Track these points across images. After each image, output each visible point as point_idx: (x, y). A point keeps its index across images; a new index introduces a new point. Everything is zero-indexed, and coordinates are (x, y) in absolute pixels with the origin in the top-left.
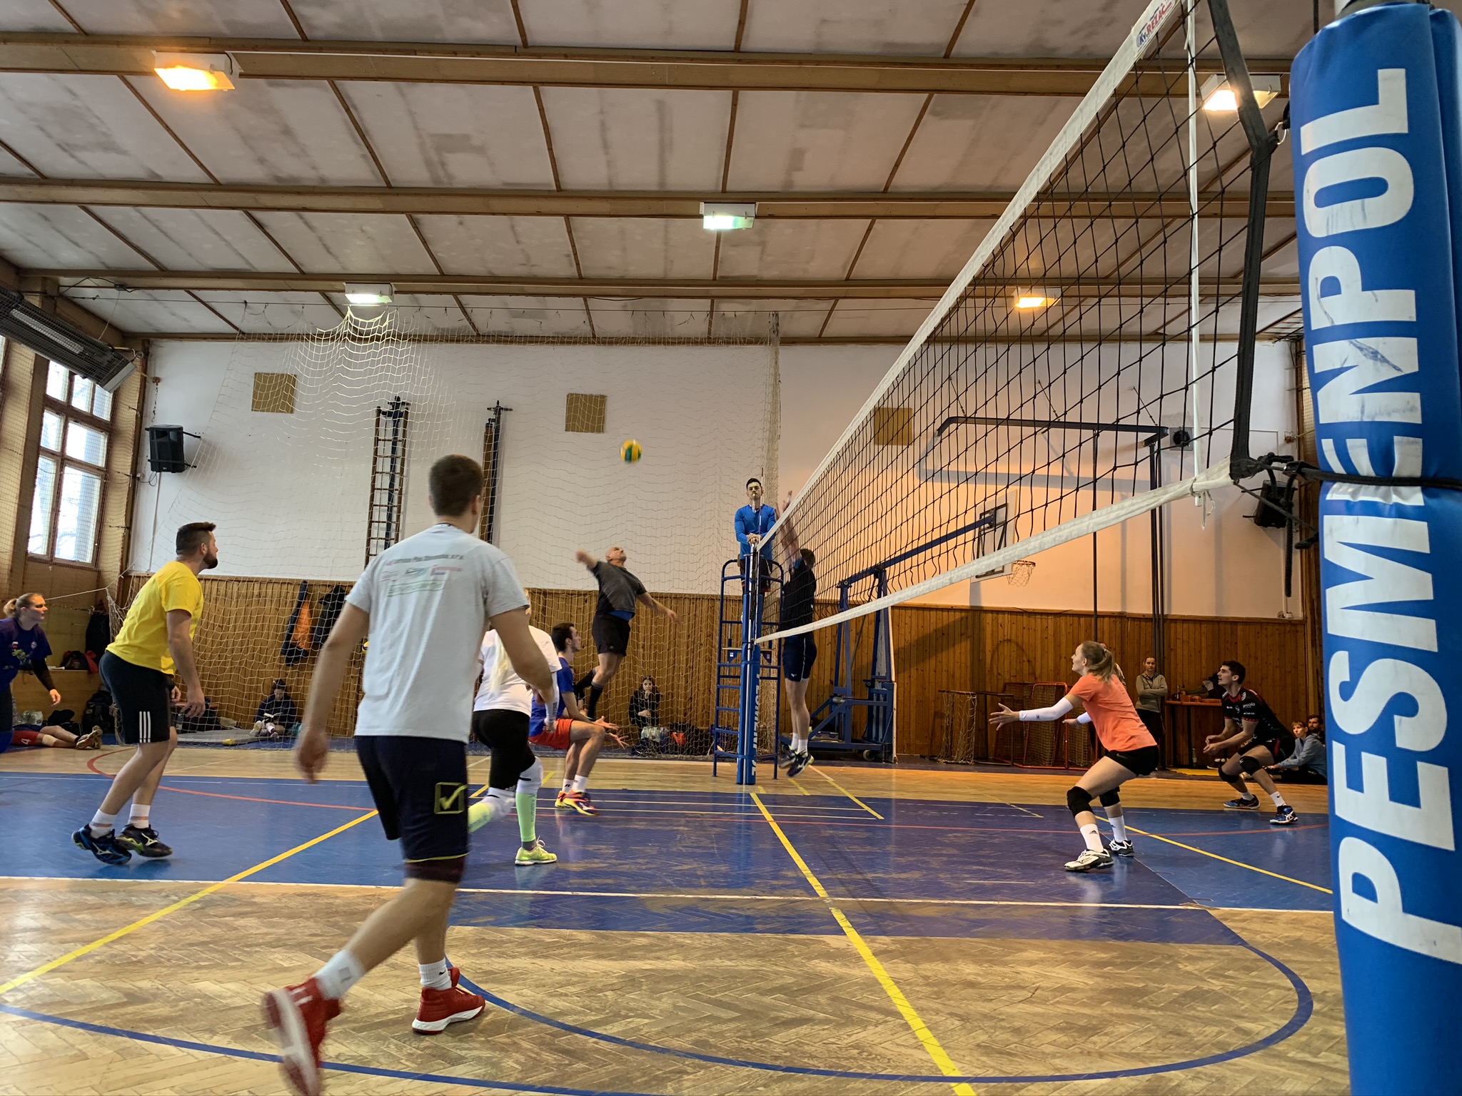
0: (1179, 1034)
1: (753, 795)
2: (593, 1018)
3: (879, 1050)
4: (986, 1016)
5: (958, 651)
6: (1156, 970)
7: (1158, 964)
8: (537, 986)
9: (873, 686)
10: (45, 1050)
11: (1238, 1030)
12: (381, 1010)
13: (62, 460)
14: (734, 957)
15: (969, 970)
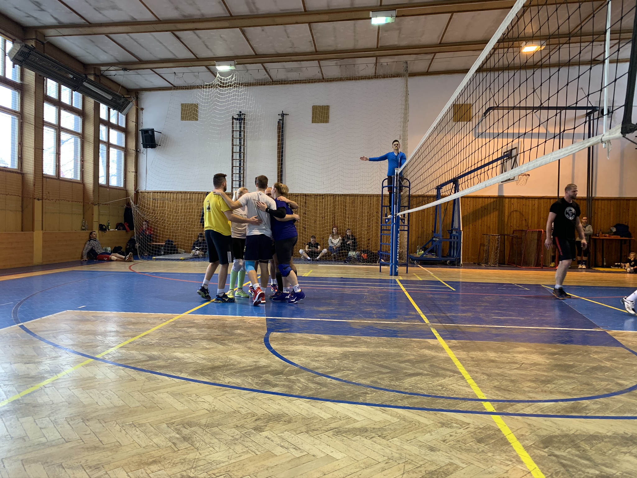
0: (588, 385)
1: (397, 280)
2: (329, 370)
3: (451, 387)
4: (499, 375)
5: (492, 216)
6: (580, 357)
7: (580, 354)
8: (307, 357)
9: (452, 233)
10: (120, 377)
11: (618, 384)
12: (245, 365)
13: (109, 145)
14: (388, 347)
15: (492, 355)
